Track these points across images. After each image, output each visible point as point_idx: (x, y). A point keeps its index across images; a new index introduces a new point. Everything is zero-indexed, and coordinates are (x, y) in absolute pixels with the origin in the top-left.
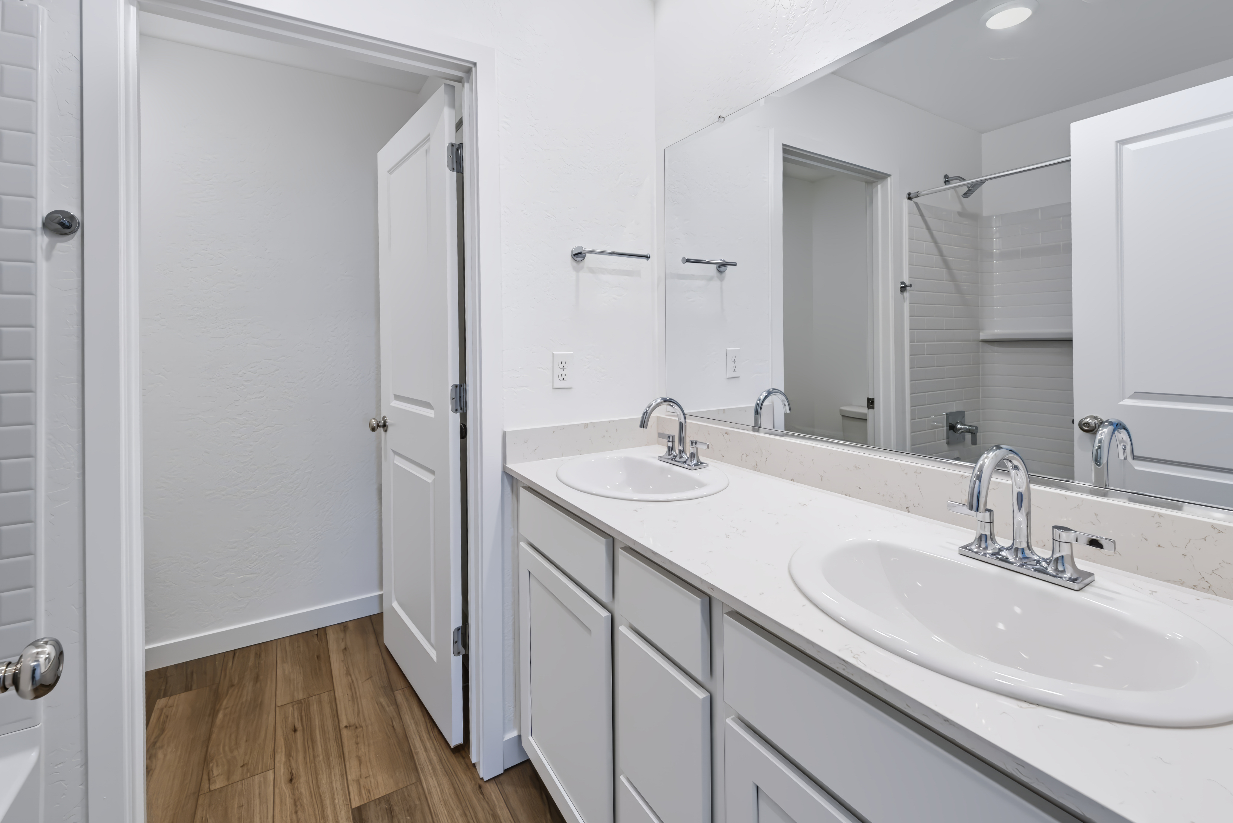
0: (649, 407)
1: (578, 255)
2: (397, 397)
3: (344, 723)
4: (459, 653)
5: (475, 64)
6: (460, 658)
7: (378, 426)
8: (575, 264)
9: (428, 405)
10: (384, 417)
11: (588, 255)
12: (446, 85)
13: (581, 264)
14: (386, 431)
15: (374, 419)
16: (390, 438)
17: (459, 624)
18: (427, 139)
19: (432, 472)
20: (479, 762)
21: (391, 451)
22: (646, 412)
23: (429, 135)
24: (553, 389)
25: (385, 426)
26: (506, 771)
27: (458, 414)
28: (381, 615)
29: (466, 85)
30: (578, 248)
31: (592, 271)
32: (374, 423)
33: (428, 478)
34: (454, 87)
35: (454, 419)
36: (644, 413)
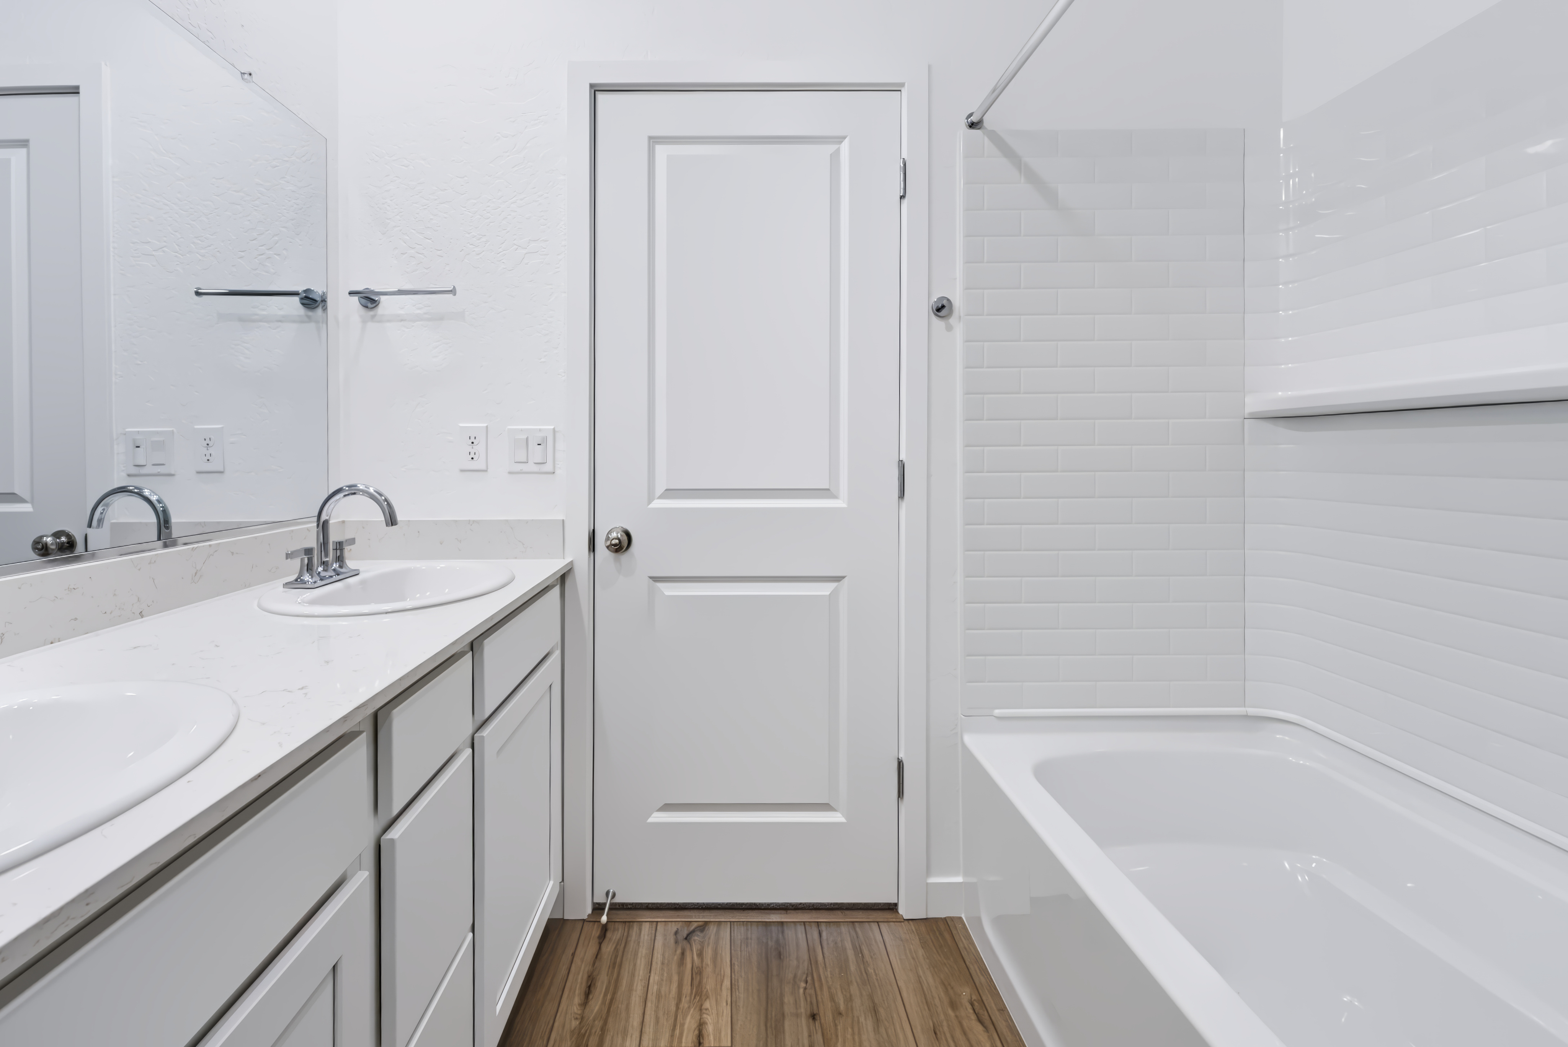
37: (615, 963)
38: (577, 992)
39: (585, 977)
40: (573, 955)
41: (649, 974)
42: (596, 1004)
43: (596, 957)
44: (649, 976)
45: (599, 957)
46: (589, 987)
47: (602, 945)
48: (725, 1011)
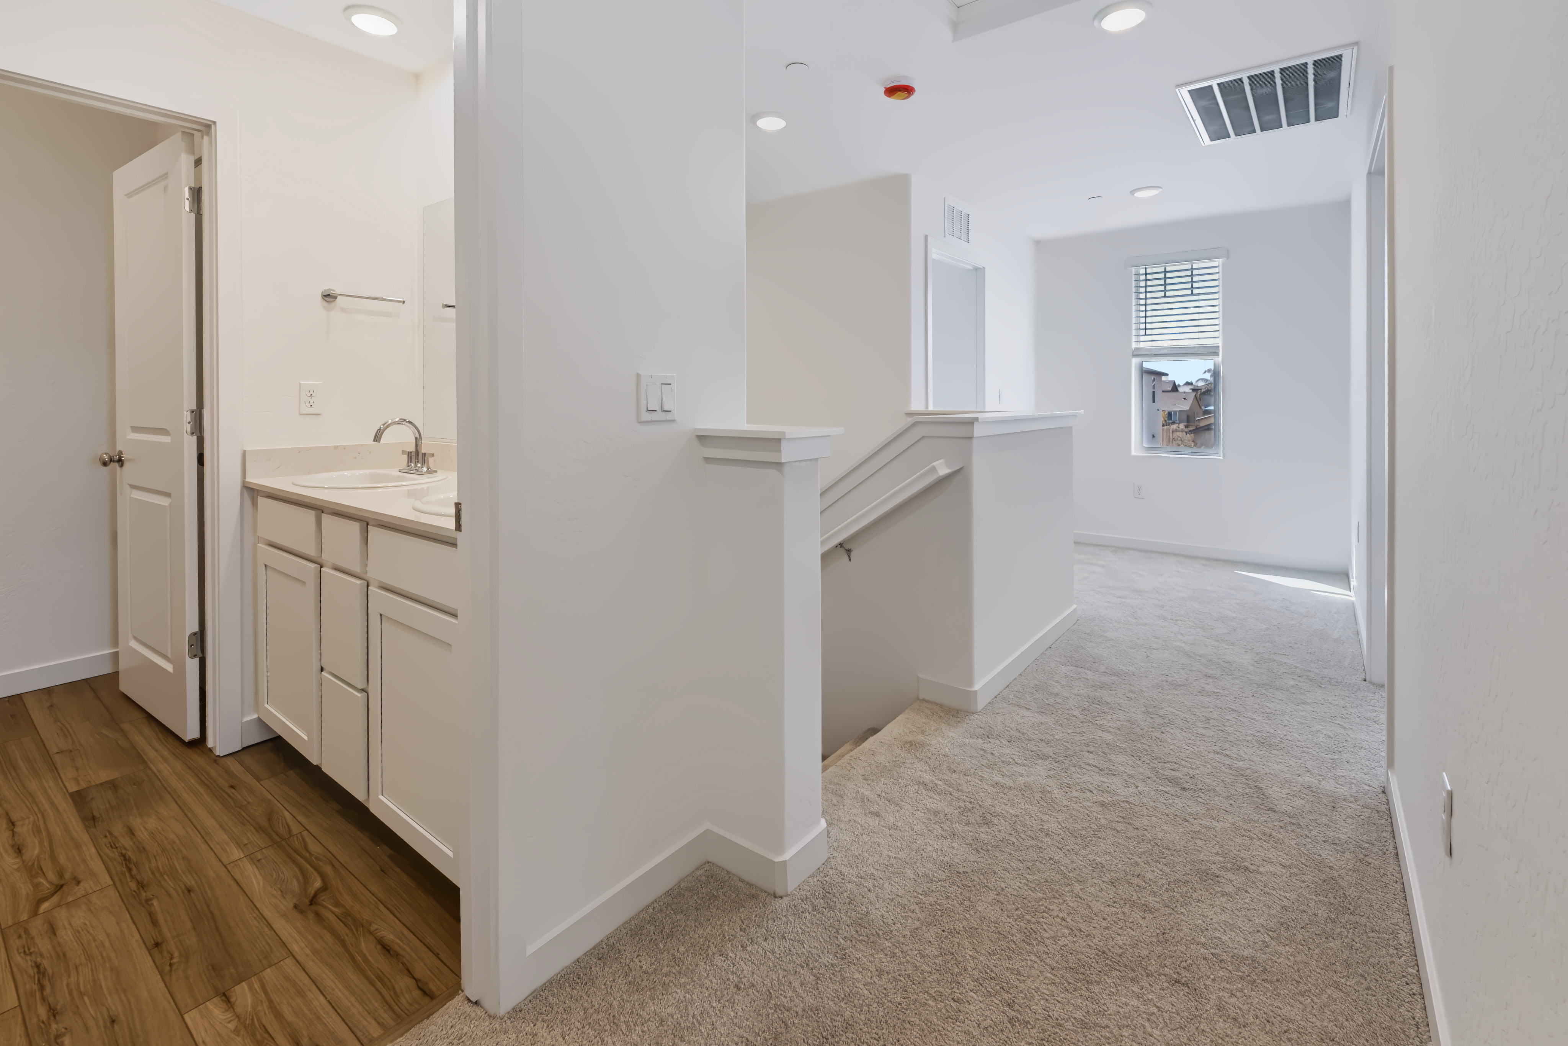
0: (383, 425)
1: (328, 297)
2: (135, 429)
3: (53, 750)
4: (195, 656)
5: (215, 123)
6: (197, 660)
7: (111, 460)
8: (325, 304)
9: (164, 432)
10: (120, 452)
11: (339, 297)
12: (183, 133)
13: (333, 304)
14: (122, 466)
15: (106, 454)
16: (126, 474)
17: (196, 629)
18: (165, 176)
19: (167, 495)
20: (216, 746)
21: (128, 486)
22: (380, 429)
23: (166, 174)
24: (300, 414)
25: (120, 461)
26: (244, 749)
27: (195, 437)
28: (116, 674)
29: (206, 138)
30: (329, 290)
31: (344, 310)
32: (106, 457)
33: (164, 502)
34: (193, 135)
35: (190, 444)
36: (378, 430)
37: (380, 980)
38: (397, 941)
39: (401, 952)
40: (437, 955)
41: (329, 998)
42: (367, 946)
43: (408, 970)
44: (326, 998)
45: (406, 972)
46: (388, 951)
47: (414, 981)
48: (203, 1034)
